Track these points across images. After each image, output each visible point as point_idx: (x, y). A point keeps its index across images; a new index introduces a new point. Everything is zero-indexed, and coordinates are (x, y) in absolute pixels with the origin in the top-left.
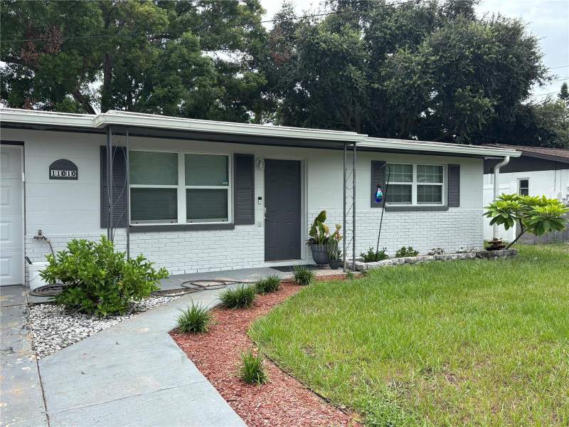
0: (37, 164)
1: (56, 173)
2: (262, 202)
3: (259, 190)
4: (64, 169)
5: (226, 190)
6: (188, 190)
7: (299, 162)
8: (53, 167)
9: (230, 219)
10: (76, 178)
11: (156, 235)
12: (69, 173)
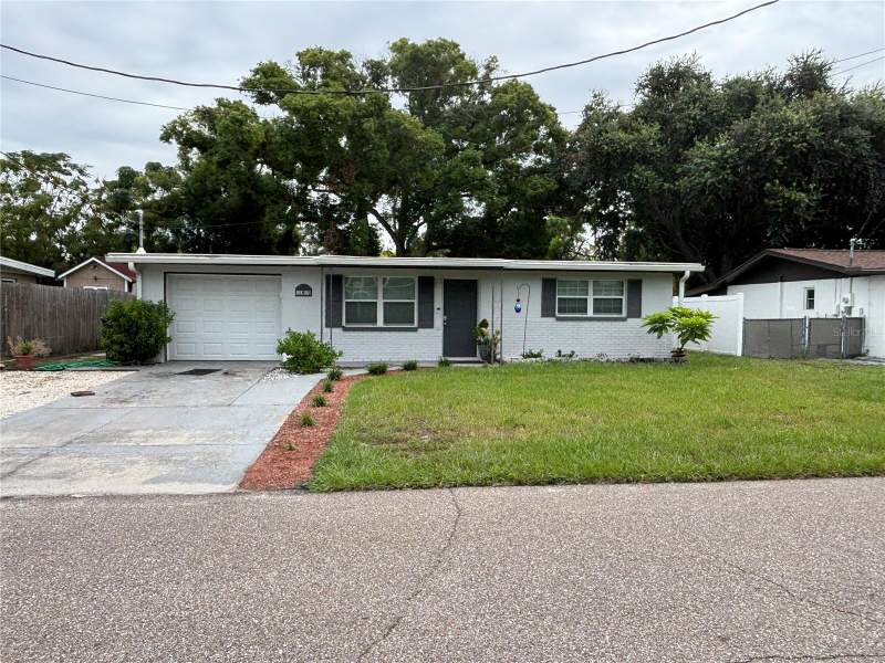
0: (289, 286)
1: (298, 292)
2: (441, 311)
3: (439, 302)
4: (304, 289)
5: (413, 303)
6: (385, 303)
7: (476, 281)
8: (297, 289)
9: (416, 325)
10: (311, 295)
11: (361, 334)
12: (307, 292)
